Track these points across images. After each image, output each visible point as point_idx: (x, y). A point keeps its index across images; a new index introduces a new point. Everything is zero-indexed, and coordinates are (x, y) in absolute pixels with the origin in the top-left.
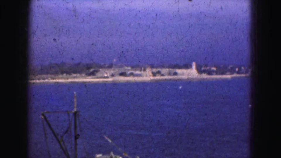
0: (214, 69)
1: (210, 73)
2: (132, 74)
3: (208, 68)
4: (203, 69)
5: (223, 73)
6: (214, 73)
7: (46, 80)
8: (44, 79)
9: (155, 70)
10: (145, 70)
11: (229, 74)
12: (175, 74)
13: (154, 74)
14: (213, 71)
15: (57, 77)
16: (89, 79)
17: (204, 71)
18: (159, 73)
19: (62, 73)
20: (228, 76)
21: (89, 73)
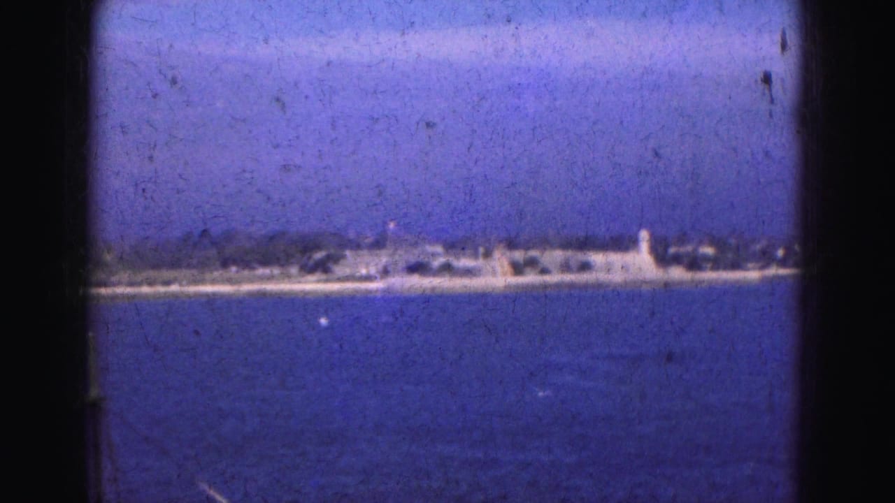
0: (708, 250)
1: (694, 263)
2: (447, 269)
3: (689, 248)
4: (672, 250)
5: (735, 266)
6: (709, 265)
7: (174, 288)
8: (167, 283)
9: (519, 255)
10: (488, 255)
11: (754, 269)
12: (585, 267)
13: (517, 269)
14: (706, 258)
15: (208, 276)
16: (312, 285)
17: (676, 260)
18: (532, 263)
19: (225, 264)
20: (752, 275)
21: (311, 262)
